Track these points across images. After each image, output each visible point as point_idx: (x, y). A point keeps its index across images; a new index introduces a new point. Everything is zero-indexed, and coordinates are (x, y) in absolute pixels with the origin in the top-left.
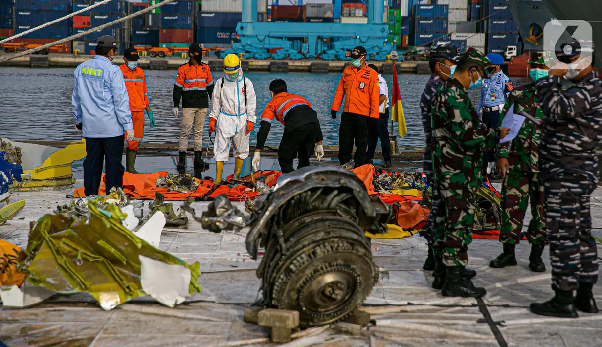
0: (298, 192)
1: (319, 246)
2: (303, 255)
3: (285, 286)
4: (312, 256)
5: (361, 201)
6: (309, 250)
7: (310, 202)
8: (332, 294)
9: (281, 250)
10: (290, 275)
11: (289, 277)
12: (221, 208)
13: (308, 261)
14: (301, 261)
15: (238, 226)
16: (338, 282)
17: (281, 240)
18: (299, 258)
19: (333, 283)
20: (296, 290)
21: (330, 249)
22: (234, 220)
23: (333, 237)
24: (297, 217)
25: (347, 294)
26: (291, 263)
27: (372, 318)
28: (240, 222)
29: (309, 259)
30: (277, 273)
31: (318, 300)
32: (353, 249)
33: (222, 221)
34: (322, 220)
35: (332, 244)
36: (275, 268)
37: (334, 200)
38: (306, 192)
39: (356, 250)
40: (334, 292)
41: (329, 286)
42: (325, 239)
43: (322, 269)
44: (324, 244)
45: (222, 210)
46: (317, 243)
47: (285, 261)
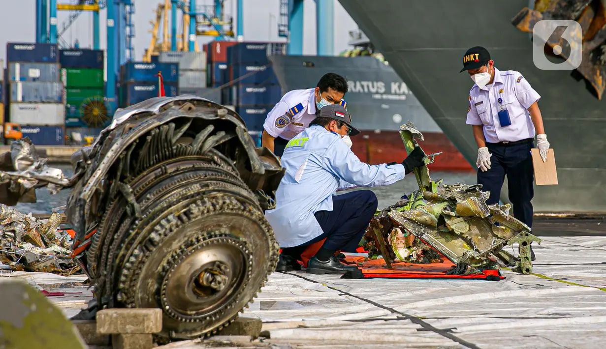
0: (157, 124)
1: (195, 202)
2: (170, 217)
3: (140, 268)
4: (185, 218)
5: (246, 147)
6: (178, 210)
7: (174, 141)
8: (211, 282)
9: (133, 212)
10: (148, 249)
11: (147, 253)
12: (22, 159)
13: (177, 226)
14: (168, 226)
15: (56, 184)
16: (221, 262)
17: (131, 199)
18: (163, 222)
19: (213, 263)
20: (156, 276)
21: (211, 208)
22: (48, 175)
23: (214, 191)
24: (154, 164)
25: (231, 286)
26: (152, 230)
27: (264, 328)
28: (59, 177)
29: (179, 223)
30: (127, 249)
31: (189, 295)
32: (244, 210)
33: (28, 176)
34: (194, 169)
35: (214, 201)
36: (122, 241)
37: (208, 140)
38: (167, 123)
39: (250, 211)
40: (214, 280)
41: (206, 271)
42: (204, 193)
43: (198, 241)
44: (202, 199)
45: (24, 162)
46: (193, 199)
47: (142, 228)
